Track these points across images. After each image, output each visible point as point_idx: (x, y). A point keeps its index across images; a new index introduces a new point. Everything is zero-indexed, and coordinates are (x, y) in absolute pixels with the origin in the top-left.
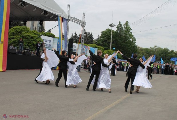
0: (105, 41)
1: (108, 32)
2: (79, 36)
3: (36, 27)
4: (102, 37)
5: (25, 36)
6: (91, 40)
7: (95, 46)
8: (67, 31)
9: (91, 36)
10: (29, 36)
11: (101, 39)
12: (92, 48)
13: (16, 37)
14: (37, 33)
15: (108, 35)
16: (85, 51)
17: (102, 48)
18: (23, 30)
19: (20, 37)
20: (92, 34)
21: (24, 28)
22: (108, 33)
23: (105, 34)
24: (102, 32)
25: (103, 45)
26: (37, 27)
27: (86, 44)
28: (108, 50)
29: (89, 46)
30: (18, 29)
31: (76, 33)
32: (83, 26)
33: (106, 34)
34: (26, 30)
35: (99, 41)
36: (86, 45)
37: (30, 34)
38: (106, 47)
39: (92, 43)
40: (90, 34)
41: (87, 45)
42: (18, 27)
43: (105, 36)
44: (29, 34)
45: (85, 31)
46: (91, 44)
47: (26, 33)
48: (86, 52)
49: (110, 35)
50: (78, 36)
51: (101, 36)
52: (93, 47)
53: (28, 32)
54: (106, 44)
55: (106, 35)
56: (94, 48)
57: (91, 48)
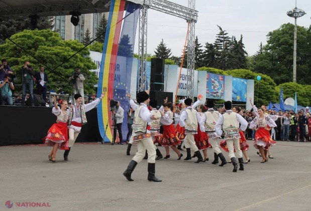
0: (280, 58)
1: (287, 33)
2: (206, 47)
3: (88, 31)
4: (270, 49)
5: (45, 55)
6: (240, 59)
7: (248, 75)
8: (143, 36)
9: (238, 47)
10: (57, 54)
11: (267, 53)
12: (239, 79)
13: (23, 60)
14: (79, 47)
15: (286, 43)
16: (219, 89)
17: (269, 77)
18: (41, 41)
19: (32, 58)
20: (241, 40)
21: (44, 36)
22: (287, 37)
23: (279, 39)
24: (270, 34)
25: (272, 69)
26: (91, 31)
27: (221, 71)
28: (287, 84)
29: (229, 74)
30: (29, 37)
31: (197, 40)
32: (191, 21)
33: (282, 40)
34: (50, 40)
35: (262, 59)
36: (221, 73)
37: (61, 51)
38: (283, 76)
39: (243, 67)
40: (236, 41)
41: (224, 73)
42: (29, 34)
43: (279, 45)
44: (56, 49)
45: (222, 33)
46: (236, 70)
47: (49, 48)
48: (220, 91)
49: (291, 41)
50: (204, 49)
51: (267, 46)
52: (242, 77)
53: (53, 46)
54: (283, 67)
55: (280, 41)
56: (242, 80)
57: (235, 79)
